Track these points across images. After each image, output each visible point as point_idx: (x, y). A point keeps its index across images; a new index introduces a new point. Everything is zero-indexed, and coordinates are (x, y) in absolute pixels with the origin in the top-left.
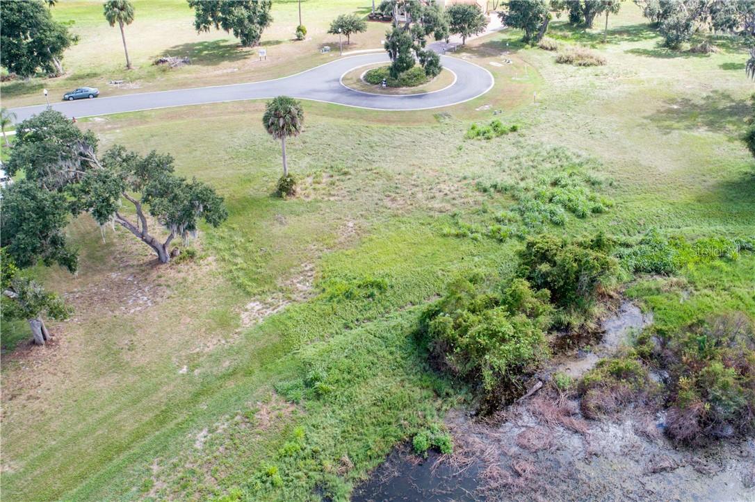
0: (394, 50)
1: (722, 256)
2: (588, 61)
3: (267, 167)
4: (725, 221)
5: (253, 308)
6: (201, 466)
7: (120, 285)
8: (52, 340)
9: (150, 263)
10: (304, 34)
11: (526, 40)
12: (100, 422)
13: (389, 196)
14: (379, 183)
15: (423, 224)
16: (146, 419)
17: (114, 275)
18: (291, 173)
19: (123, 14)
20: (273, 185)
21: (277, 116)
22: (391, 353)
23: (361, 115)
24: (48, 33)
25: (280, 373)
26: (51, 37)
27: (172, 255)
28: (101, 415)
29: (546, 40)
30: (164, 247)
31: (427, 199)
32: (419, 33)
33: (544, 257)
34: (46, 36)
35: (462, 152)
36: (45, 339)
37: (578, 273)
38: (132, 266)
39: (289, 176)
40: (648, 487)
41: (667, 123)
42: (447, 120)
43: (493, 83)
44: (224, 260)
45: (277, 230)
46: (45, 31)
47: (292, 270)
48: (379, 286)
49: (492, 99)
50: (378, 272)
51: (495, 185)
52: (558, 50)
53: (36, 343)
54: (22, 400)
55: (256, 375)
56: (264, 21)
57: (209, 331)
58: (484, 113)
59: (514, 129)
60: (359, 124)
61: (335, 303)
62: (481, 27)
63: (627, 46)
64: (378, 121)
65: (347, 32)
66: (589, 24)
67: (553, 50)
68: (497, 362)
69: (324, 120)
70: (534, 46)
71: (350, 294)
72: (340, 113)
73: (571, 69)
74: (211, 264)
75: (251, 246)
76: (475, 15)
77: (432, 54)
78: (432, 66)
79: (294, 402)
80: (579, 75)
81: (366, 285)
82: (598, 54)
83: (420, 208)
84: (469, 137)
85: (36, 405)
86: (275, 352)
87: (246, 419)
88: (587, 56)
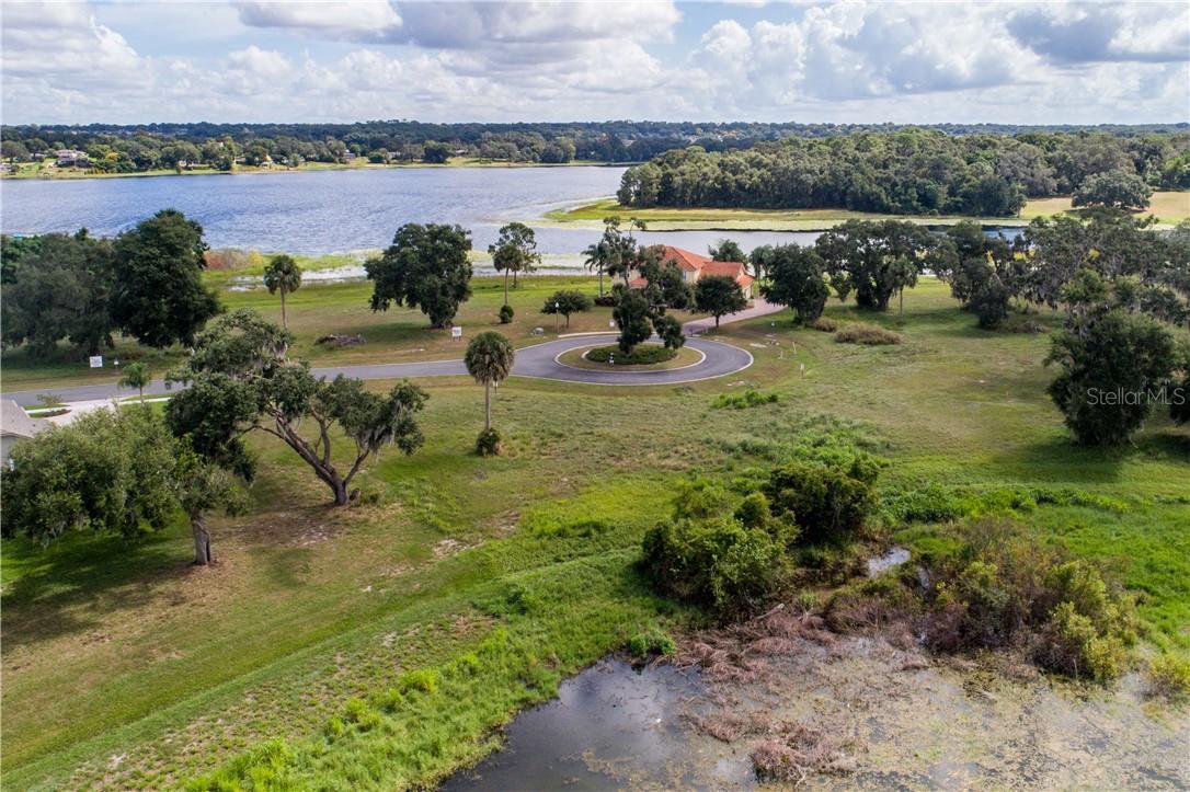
0: (625, 318)
1: (1015, 505)
2: (876, 339)
3: (463, 430)
4: (1025, 478)
5: (447, 545)
6: (389, 659)
7: (290, 523)
8: (215, 562)
9: (325, 505)
10: (511, 316)
11: (798, 321)
12: (274, 625)
13: (613, 456)
14: (602, 445)
15: (652, 480)
16: (325, 625)
17: (282, 515)
18: (495, 428)
20: (472, 444)
21: (483, 352)
22: (609, 580)
23: (581, 389)
24: (196, 296)
25: (479, 594)
26: (199, 300)
27: (352, 498)
28: (275, 619)
29: (823, 320)
30: (344, 484)
31: (660, 458)
32: (656, 297)
33: (790, 482)
34: (194, 299)
35: (705, 420)
36: (209, 560)
38: (304, 508)
39: (492, 430)
40: (895, 680)
41: (970, 394)
42: (690, 394)
43: (752, 362)
44: (413, 505)
45: (475, 483)
46: (193, 292)
47: (494, 515)
48: (598, 527)
49: (749, 376)
50: (596, 517)
51: (744, 445)
52: (839, 330)
53: (198, 562)
54: (186, 607)
55: (452, 596)
56: (462, 293)
57: (396, 560)
58: (738, 389)
59: (773, 399)
60: (578, 396)
61: (544, 540)
62: (739, 304)
63: (928, 327)
64: (603, 394)
65: (565, 310)
66: (882, 306)
67: (831, 330)
68: (727, 568)
69: (534, 393)
70: (806, 326)
71: (561, 534)
72: (554, 387)
73: (852, 347)
74: (397, 508)
75: (444, 494)
76: (731, 290)
77: (672, 321)
78: (673, 336)
79: (496, 616)
80: (866, 354)
81: (581, 526)
82: (892, 333)
83: (651, 466)
84: (715, 407)
85: (202, 610)
86: (473, 578)
87: (440, 627)
88: (873, 333)
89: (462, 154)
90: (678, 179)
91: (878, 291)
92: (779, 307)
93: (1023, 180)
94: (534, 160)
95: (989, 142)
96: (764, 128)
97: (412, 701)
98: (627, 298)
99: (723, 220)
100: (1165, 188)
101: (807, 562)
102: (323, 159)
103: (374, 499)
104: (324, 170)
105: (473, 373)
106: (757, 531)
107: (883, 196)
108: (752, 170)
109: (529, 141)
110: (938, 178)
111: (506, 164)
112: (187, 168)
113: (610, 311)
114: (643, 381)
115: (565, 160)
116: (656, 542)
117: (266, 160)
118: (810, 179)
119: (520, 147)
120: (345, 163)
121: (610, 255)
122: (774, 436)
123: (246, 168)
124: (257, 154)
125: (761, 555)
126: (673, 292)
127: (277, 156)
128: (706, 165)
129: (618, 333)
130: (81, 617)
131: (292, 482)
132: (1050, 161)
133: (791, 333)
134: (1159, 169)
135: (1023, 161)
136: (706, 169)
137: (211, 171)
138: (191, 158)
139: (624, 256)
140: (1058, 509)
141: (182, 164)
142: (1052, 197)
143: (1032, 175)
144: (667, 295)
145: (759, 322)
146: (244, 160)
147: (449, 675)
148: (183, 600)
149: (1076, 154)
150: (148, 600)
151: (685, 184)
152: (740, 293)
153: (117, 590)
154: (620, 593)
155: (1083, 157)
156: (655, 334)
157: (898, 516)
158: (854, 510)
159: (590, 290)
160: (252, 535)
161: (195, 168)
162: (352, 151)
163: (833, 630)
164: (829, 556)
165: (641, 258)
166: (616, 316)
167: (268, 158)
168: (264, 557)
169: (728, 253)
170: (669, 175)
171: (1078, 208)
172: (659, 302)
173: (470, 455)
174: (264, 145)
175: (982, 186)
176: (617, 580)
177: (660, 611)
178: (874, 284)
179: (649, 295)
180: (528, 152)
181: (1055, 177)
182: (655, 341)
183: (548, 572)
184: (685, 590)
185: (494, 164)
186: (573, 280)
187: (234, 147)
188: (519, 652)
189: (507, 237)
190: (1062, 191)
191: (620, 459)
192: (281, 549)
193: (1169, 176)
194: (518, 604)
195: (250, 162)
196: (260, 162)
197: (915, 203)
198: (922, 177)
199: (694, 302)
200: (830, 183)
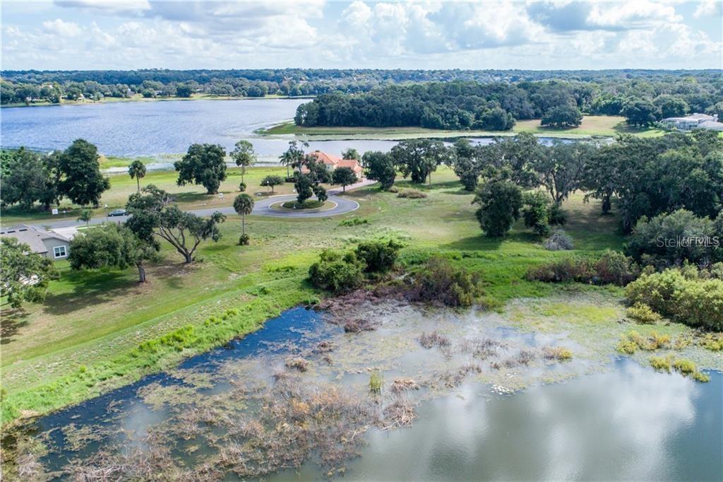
0: (300, 188)
1: (455, 258)
2: (415, 196)
3: (233, 236)
4: (460, 249)
5: (234, 275)
6: (220, 307)
7: (170, 270)
8: (147, 281)
9: (183, 263)
10: (245, 187)
11: (382, 188)
17: (166, 267)
18: (247, 234)
19: (140, 171)
20: (238, 241)
21: (241, 202)
22: (297, 284)
23: (282, 220)
25: (248, 289)
26: (100, 182)
27: (193, 260)
29: (394, 188)
30: (190, 254)
32: (314, 178)
33: (365, 248)
34: (98, 182)
36: (145, 281)
37: (379, 253)
38: (175, 265)
39: (245, 235)
41: (451, 219)
42: (330, 220)
43: (358, 207)
44: (217, 263)
45: (240, 255)
47: (250, 265)
48: (292, 268)
49: (357, 213)
50: (291, 265)
51: (350, 239)
52: (400, 192)
53: (141, 281)
54: (142, 295)
55: (239, 290)
56: (222, 177)
57: (215, 280)
58: (351, 218)
59: (365, 222)
60: (280, 222)
61: (271, 273)
62: (354, 180)
63: (442, 190)
64: (291, 221)
65: (272, 185)
66: (423, 181)
67: (397, 192)
68: (339, 276)
69: (260, 221)
70: (386, 191)
71: (278, 270)
72: (269, 219)
73: (405, 199)
74: (210, 264)
75: (229, 259)
76: (350, 174)
77: (321, 189)
78: (322, 195)
79: (256, 295)
80: (409, 202)
81: (285, 268)
82: (423, 193)
83: (312, 248)
84: (340, 225)
85: (148, 296)
86: (245, 285)
87: (236, 298)
88: (415, 193)
89: (200, 92)
90: (328, 111)
91: (421, 173)
92: (372, 182)
93: (516, 110)
94: (244, 95)
95: (500, 88)
96: (382, 73)
97: (232, 317)
98: (301, 178)
99: (353, 134)
100: (592, 114)
101: (371, 278)
102: (115, 95)
103: (202, 261)
104: (115, 102)
105: (237, 211)
106: (351, 265)
107: (440, 119)
108: (368, 106)
109: (240, 83)
110: (470, 109)
111: (227, 98)
112: (32, 102)
113: (293, 184)
114: (308, 216)
115: (262, 95)
116: (314, 270)
117: (80, 96)
118: (400, 110)
119: (235, 87)
120: (129, 97)
121: (292, 157)
122: (364, 236)
123: (69, 101)
124: (75, 93)
125: (351, 272)
126: (322, 175)
127: (87, 94)
128: (344, 102)
129: (297, 195)
130: (105, 298)
131: (167, 256)
132: (532, 100)
133: (379, 194)
134: (590, 103)
135: (517, 99)
136: (343, 105)
137: (47, 103)
138: (34, 95)
139: (299, 159)
140: (471, 259)
141: (29, 99)
142: (532, 119)
143: (522, 107)
144: (319, 177)
145: (364, 189)
146: (66, 96)
147: (242, 311)
148: (140, 293)
149: (545, 95)
150: (127, 293)
151: (332, 114)
152: (354, 175)
153: (115, 291)
154: (301, 289)
155: (548, 97)
156: (314, 194)
157: (408, 263)
158: (388, 258)
159: (283, 174)
160: (158, 274)
161: (37, 102)
162: (133, 90)
163: (377, 296)
164: (378, 275)
165: (307, 160)
166: (296, 186)
167: (82, 95)
168: (164, 280)
169: (350, 155)
170: (323, 108)
171: (544, 126)
172: (316, 180)
173: (237, 245)
174: (78, 87)
175: (493, 114)
176: (300, 285)
177: (315, 292)
178: (419, 170)
179: (311, 177)
180: (240, 90)
181: (534, 108)
182: (314, 198)
183: (273, 283)
184: (324, 286)
185: (219, 98)
186: (273, 169)
187: (59, 88)
188: (266, 304)
189: (239, 148)
190: (537, 116)
191: (299, 245)
192: (170, 278)
193: (594, 107)
194: (264, 291)
195: (70, 98)
196: (77, 97)
197: (457, 124)
198: (462, 109)
199: (332, 180)
200: (412, 113)
